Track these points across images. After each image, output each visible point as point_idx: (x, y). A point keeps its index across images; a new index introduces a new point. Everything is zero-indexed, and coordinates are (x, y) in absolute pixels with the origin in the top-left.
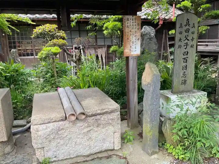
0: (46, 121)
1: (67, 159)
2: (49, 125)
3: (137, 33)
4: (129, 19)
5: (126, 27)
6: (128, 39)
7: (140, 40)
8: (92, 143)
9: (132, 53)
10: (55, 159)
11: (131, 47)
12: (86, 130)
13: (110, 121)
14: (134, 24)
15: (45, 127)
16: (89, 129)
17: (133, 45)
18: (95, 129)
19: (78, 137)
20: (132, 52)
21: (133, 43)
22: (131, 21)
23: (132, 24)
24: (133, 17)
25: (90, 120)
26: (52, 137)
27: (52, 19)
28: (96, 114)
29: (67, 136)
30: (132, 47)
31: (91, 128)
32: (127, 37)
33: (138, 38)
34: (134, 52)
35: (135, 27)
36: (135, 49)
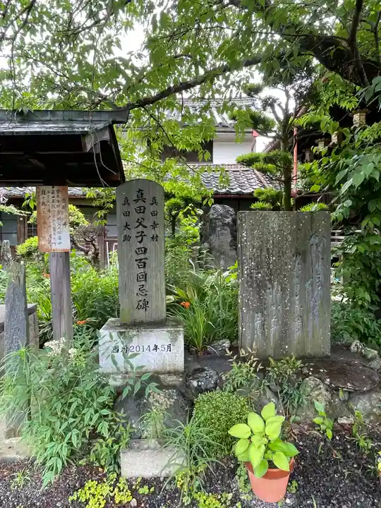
3: (62, 214)
4: (46, 192)
6: (45, 223)
9: (54, 247)
11: (51, 237)
14: (56, 199)
17: (54, 234)
20: (53, 245)
21: (54, 230)
22: (50, 194)
23: (51, 199)
24: (53, 187)
32: (43, 221)
33: (64, 222)
34: (57, 244)
35: (57, 204)
36: (58, 241)
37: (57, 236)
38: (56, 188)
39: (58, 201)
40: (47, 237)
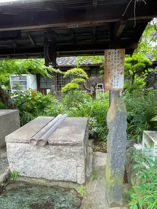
0: (16, 141)
1: (33, 177)
2: (18, 144)
3: (120, 67)
4: (111, 53)
5: (107, 61)
6: (109, 73)
7: (123, 74)
8: (54, 170)
9: (113, 87)
10: (23, 174)
11: (112, 81)
12: (49, 157)
13: (73, 154)
14: (117, 58)
15: (15, 145)
16: (52, 157)
17: (114, 79)
18: (57, 157)
19: (42, 161)
20: (113, 86)
21: (115, 77)
22: (114, 54)
23: (114, 58)
24: (116, 50)
25: (52, 148)
26: (20, 155)
27: (82, 66)
28: (57, 144)
29: (32, 158)
30: (114, 81)
31: (54, 156)
32: (108, 71)
33: (121, 72)
34: (116, 86)
35: (118, 60)
36: (117, 84)
37: (116, 81)
38: (117, 50)
39: (118, 59)
40: (110, 81)
